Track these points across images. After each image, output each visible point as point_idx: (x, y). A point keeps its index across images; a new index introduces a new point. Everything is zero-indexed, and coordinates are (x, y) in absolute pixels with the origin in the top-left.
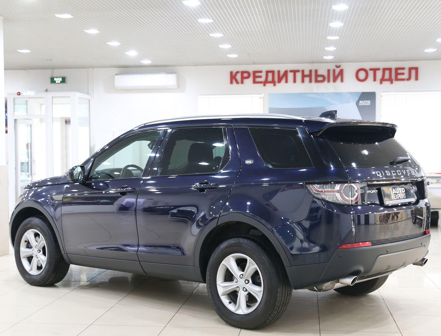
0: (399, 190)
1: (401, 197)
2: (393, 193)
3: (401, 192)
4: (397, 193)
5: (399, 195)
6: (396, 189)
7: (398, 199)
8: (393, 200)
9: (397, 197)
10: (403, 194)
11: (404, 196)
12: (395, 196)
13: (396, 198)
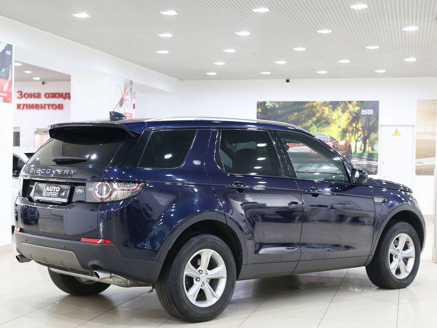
0: (53, 188)
1: (53, 195)
2: (45, 189)
3: (54, 191)
4: (50, 191)
5: (52, 193)
6: (50, 187)
7: (49, 197)
8: (43, 196)
9: (48, 194)
10: (56, 193)
11: (56, 195)
12: (47, 193)
13: (47, 196)
